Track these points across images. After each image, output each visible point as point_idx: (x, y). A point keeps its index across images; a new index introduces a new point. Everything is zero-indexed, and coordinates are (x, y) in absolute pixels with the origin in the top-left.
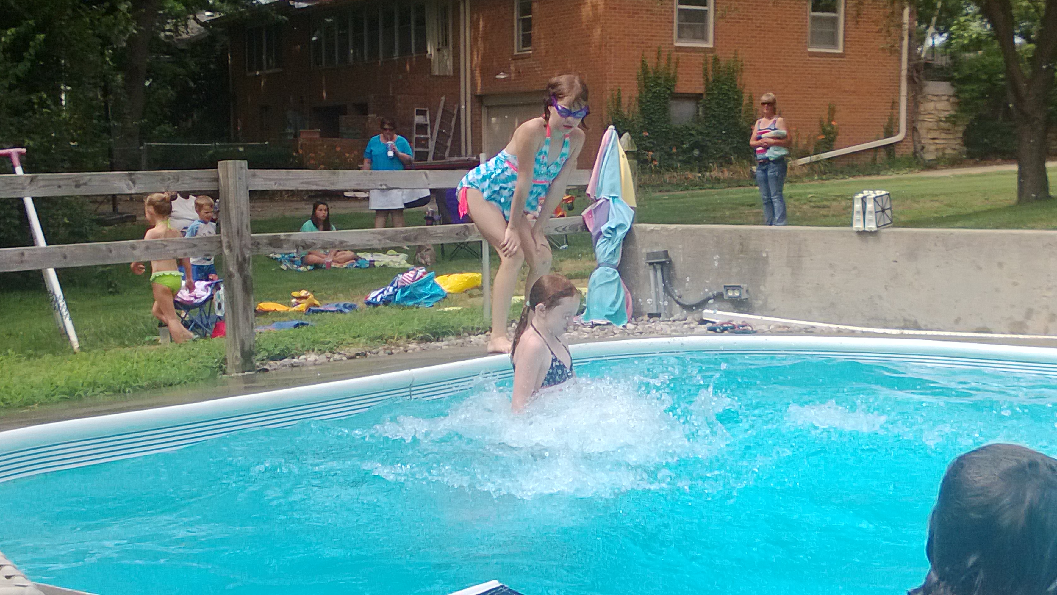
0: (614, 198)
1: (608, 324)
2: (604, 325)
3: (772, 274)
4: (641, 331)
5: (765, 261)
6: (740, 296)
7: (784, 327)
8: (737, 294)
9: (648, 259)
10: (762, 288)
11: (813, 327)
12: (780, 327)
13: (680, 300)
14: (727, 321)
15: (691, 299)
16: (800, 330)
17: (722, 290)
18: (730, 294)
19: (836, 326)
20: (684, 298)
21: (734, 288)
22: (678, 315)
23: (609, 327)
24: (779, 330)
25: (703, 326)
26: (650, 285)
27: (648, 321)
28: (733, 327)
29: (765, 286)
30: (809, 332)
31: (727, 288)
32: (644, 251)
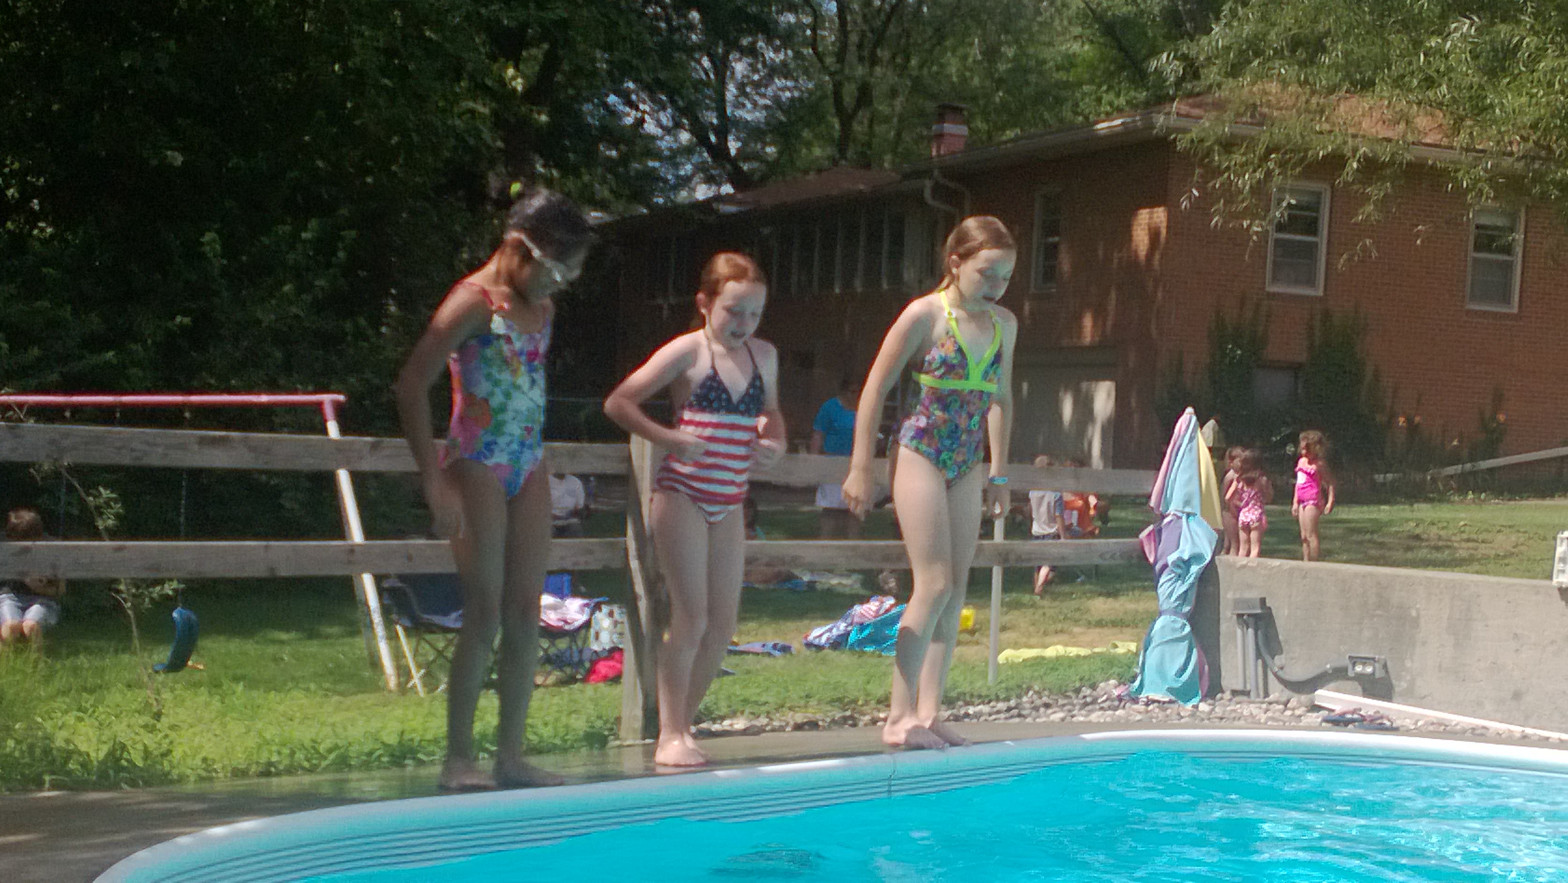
0: (1188, 515)
1: (1171, 702)
2: (1164, 703)
3: (1424, 644)
4: (1220, 715)
5: (1415, 622)
6: (1373, 674)
7: (1440, 724)
8: (1369, 670)
9: (1235, 608)
10: (1408, 664)
11: (1484, 728)
12: (1433, 724)
13: (1280, 673)
14: (1351, 708)
15: (1298, 672)
16: (1464, 731)
17: (1347, 662)
18: (1359, 669)
19: (1520, 729)
20: (1286, 669)
21: (1365, 661)
22: (1277, 694)
23: (1172, 705)
24: (1431, 728)
25: (1315, 715)
26: (1236, 647)
27: (1230, 700)
28: (1363, 719)
29: (1412, 661)
30: (1478, 735)
31: (1354, 660)
32: (1230, 596)
